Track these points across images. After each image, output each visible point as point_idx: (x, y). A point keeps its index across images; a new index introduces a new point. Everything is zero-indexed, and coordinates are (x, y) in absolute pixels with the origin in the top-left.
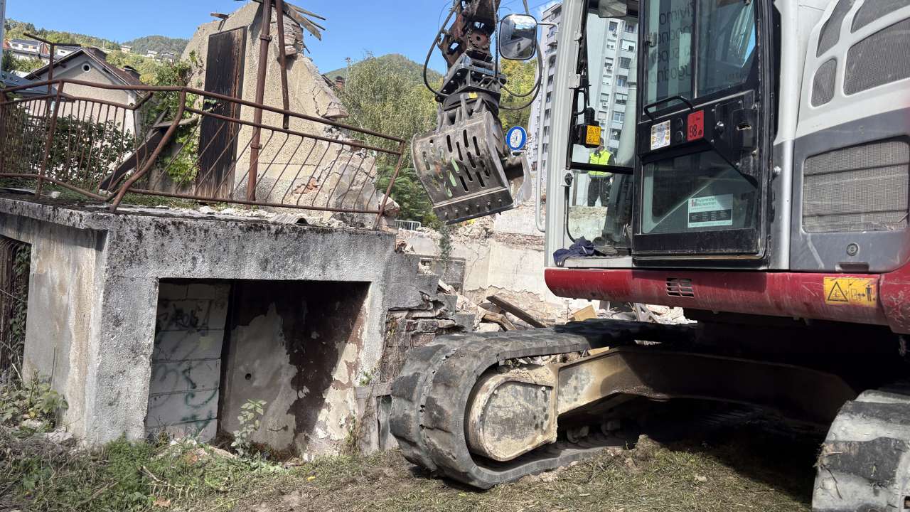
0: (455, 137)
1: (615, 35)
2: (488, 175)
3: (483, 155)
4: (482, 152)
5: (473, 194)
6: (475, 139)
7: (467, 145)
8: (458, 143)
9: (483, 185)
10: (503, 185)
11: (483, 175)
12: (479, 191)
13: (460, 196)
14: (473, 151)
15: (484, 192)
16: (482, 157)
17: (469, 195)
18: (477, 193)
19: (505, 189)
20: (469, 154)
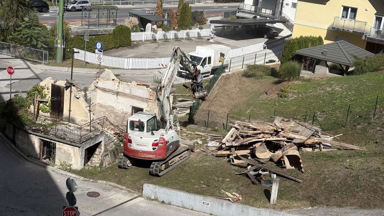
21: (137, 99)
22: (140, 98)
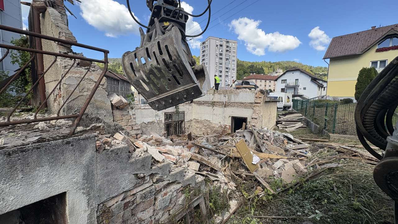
0: (152, 48)
1: (218, 48)
2: (181, 75)
3: (175, 59)
4: (174, 58)
5: (173, 91)
6: (166, 46)
7: (161, 53)
8: (154, 52)
9: (179, 84)
10: (194, 82)
11: (178, 76)
12: (176, 88)
13: (164, 93)
14: (167, 58)
15: (180, 89)
16: (174, 62)
17: (171, 92)
18: (176, 90)
19: (195, 85)
20: (164, 60)
21: (238, 107)
22: (242, 104)
